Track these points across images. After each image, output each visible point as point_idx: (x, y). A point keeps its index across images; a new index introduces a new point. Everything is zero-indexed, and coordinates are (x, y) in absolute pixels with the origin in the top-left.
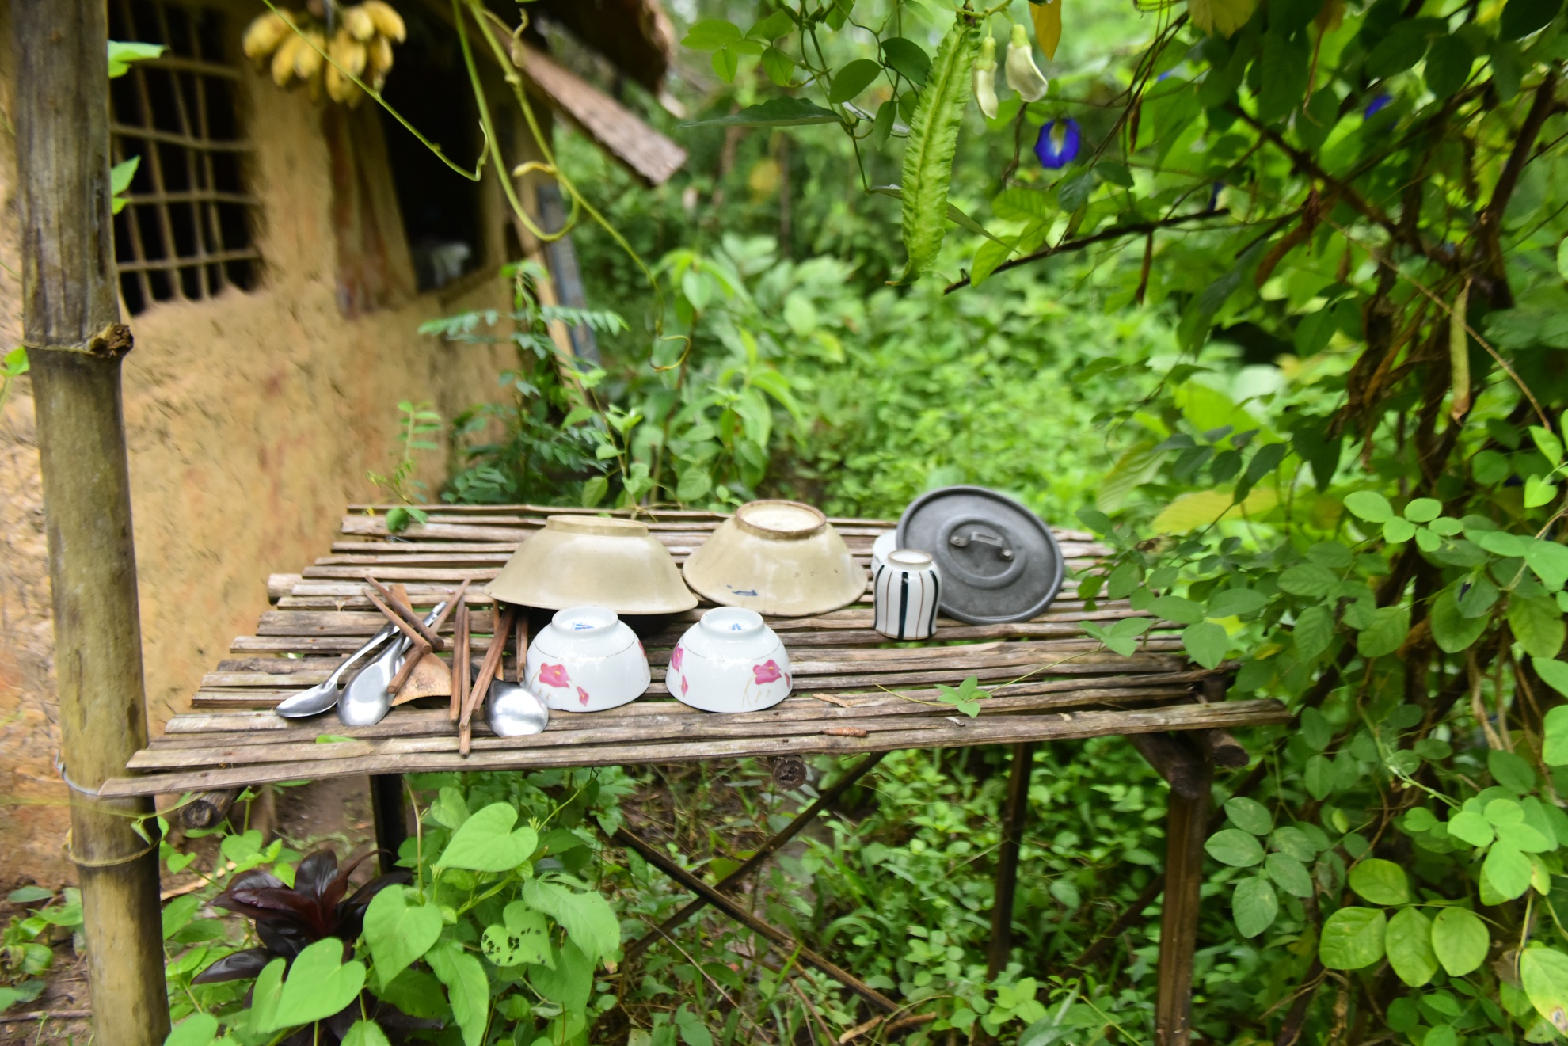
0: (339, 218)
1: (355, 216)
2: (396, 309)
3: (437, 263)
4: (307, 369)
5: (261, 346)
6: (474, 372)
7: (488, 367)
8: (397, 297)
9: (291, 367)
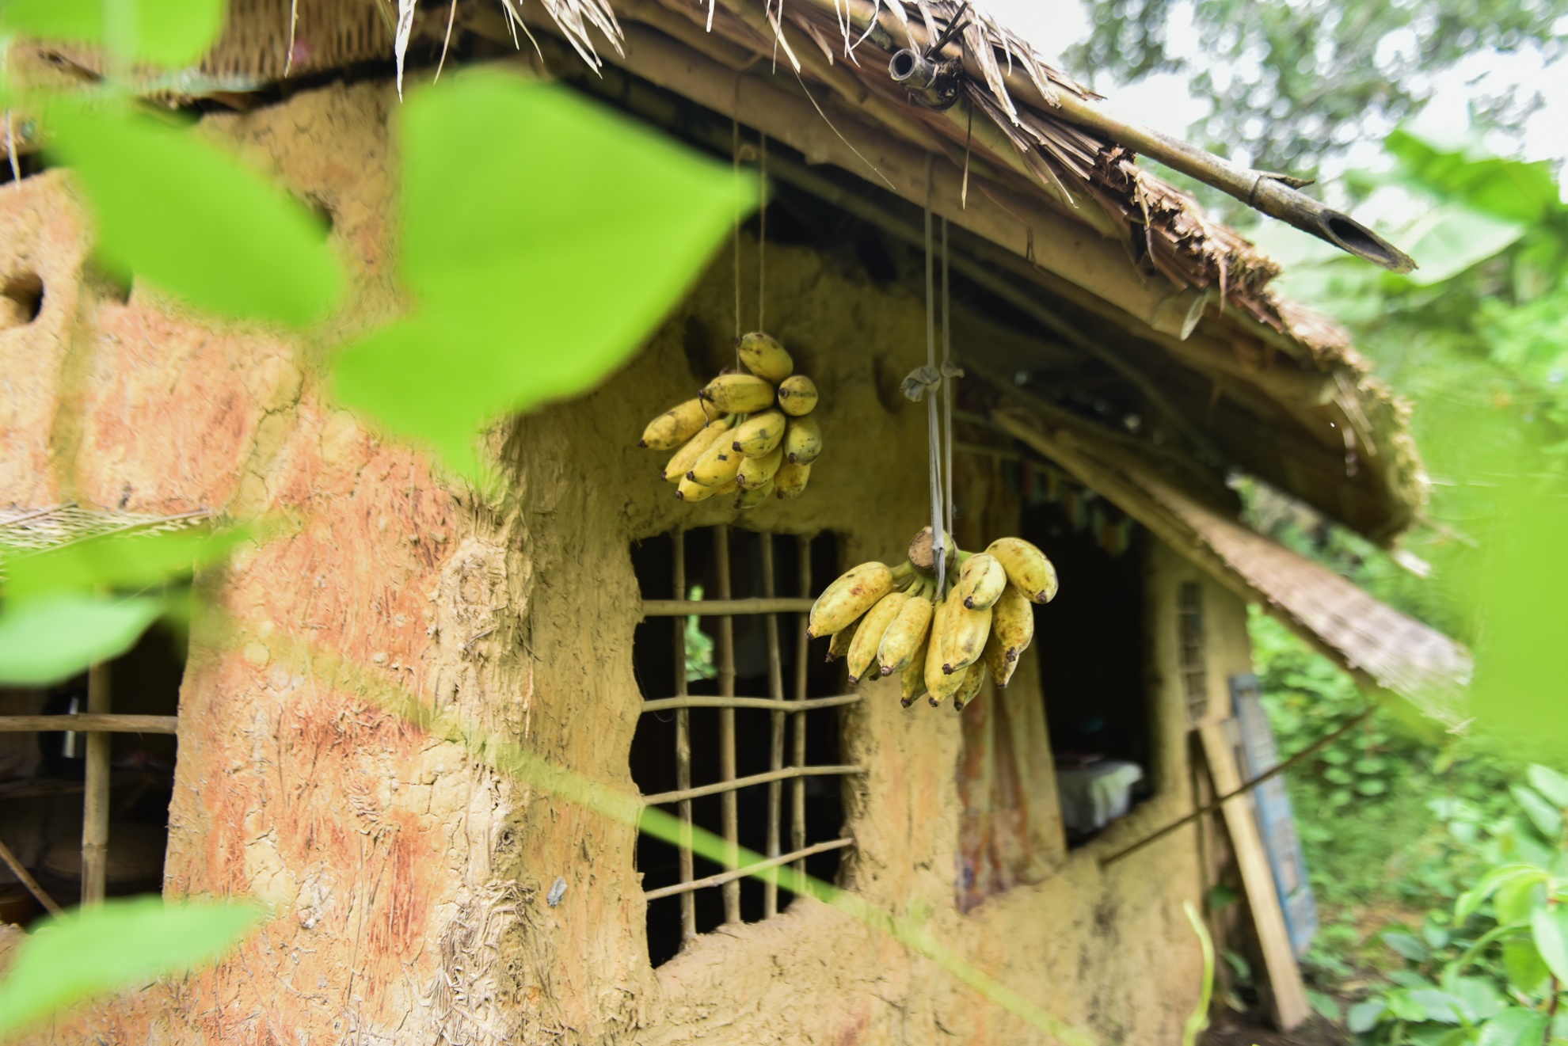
0: (966, 769)
1: (987, 763)
2: (1035, 884)
3: (1097, 795)
4: (900, 1008)
5: (838, 982)
6: (1140, 953)
7: (1160, 942)
8: (1039, 868)
9: (878, 1008)
